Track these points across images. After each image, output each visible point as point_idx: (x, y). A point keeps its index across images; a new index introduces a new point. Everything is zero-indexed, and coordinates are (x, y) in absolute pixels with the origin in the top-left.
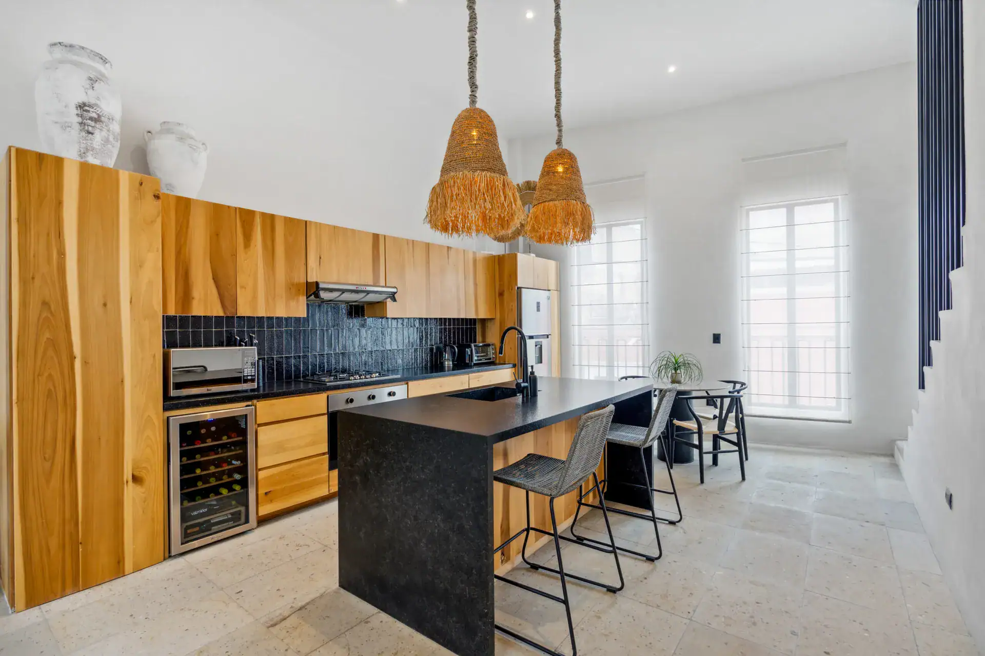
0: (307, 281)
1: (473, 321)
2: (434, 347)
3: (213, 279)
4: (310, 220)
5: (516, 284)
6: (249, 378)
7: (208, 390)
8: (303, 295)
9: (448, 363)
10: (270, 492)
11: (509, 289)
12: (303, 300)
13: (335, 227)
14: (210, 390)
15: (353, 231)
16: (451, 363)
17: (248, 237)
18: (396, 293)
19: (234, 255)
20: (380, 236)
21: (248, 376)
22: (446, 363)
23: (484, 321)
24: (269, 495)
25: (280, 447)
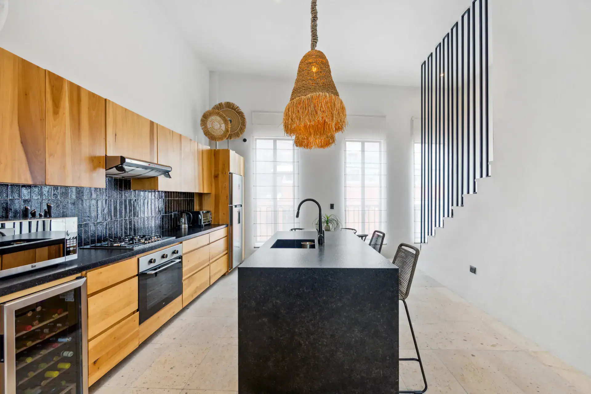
0: (106, 155)
1: (191, 195)
2: (173, 214)
3: (22, 143)
4: (109, 99)
5: (229, 170)
6: (71, 249)
7: (32, 267)
8: (103, 168)
9: (185, 226)
10: (98, 359)
11: (222, 173)
12: (102, 172)
13: (126, 110)
14: (35, 266)
15: (138, 115)
16: (187, 226)
17: (57, 105)
18: (170, 171)
19: (43, 120)
20: (155, 124)
21: (70, 247)
22: (183, 226)
23: (200, 195)
24: (97, 363)
25: (106, 314)
